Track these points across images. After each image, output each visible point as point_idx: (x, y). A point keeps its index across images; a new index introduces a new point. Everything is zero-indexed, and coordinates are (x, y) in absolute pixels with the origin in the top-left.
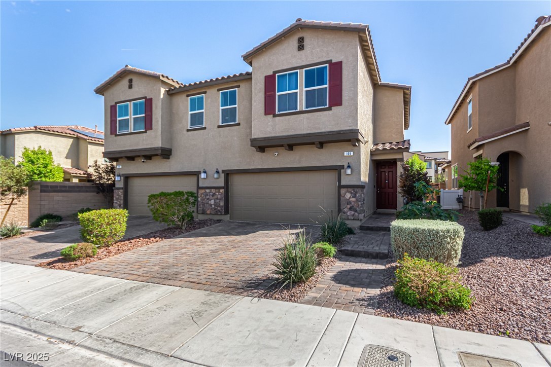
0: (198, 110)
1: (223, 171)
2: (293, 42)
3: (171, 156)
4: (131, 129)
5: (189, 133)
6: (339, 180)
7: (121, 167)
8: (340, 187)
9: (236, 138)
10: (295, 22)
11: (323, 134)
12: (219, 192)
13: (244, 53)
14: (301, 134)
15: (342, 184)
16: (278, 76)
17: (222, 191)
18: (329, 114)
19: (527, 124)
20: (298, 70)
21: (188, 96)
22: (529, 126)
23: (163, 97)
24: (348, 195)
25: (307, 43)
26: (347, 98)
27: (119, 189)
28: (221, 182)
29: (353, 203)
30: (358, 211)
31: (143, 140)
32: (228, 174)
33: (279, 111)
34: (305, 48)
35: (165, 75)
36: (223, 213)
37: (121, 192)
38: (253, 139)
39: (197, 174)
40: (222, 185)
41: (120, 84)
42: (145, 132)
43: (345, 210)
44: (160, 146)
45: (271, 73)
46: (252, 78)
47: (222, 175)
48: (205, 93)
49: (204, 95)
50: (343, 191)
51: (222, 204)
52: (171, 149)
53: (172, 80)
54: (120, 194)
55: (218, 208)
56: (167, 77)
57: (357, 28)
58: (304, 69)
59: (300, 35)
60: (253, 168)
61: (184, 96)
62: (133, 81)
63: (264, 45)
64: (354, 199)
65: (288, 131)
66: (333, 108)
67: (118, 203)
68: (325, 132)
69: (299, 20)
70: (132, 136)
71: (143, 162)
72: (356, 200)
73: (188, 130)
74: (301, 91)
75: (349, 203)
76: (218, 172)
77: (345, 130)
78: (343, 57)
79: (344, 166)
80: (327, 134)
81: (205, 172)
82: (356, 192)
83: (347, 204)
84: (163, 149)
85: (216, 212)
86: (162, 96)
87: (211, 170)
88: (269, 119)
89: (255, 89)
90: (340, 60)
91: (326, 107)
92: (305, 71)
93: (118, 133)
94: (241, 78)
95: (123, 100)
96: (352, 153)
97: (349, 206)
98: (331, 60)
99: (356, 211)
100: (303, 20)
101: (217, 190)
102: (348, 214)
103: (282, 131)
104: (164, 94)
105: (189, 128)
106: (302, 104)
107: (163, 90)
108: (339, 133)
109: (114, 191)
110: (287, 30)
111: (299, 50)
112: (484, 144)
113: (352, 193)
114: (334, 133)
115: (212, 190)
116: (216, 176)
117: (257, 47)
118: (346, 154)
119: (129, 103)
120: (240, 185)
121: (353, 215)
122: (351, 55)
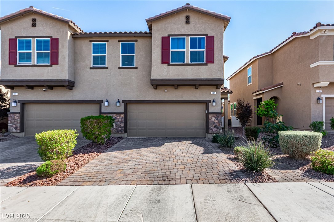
0: (100, 53)
1: (123, 101)
2: (182, 18)
3: (73, 88)
4: (34, 62)
5: (92, 70)
6: (208, 109)
7: (17, 94)
8: (208, 113)
9: (134, 78)
10: (185, 5)
11: (202, 80)
12: (120, 117)
13: (147, 18)
14: (188, 79)
15: (209, 112)
16: (171, 38)
17: (122, 116)
18: (206, 68)
19: (282, 84)
20: (186, 37)
21: (91, 41)
22: (283, 84)
23: (70, 39)
24: (213, 119)
25: (191, 20)
26: (217, 59)
27: (14, 113)
28: (122, 110)
29: (216, 123)
30: (219, 128)
31: (48, 72)
32: (127, 103)
33: (172, 62)
34: (190, 23)
35: (73, 22)
36: (123, 132)
37: (17, 117)
38: (153, 79)
39: (100, 103)
40: (123, 111)
41: (21, 21)
42: (51, 66)
43: (212, 128)
44: (67, 78)
45: (167, 36)
46: (151, 36)
47: (123, 104)
48: (107, 41)
49: (106, 43)
50: (210, 116)
51: (122, 125)
52: (74, 82)
53: (77, 26)
54: (16, 118)
55: (119, 128)
56: (74, 24)
57: (225, 18)
58: (190, 37)
59: (188, 14)
60: (148, 99)
61: (87, 41)
62: (37, 21)
63: (164, 15)
64: (217, 121)
65: (178, 76)
66: (208, 64)
67: (14, 126)
68: (204, 79)
69: (188, 4)
70: (35, 68)
71: (45, 91)
72: (218, 121)
73: (91, 68)
74: (188, 51)
75: (214, 123)
76: (119, 102)
77: (216, 79)
78: (214, 33)
79: (210, 100)
80: (205, 80)
81: (107, 101)
82: (218, 117)
83: (213, 124)
84: (69, 81)
85: (117, 131)
86: (68, 38)
87: (113, 100)
88: (165, 66)
89: (154, 44)
90: (213, 35)
91: (204, 63)
92: (190, 38)
93: (17, 64)
94: (140, 35)
95: (24, 35)
96: (216, 93)
97: (214, 125)
98: (207, 34)
99: (218, 128)
100: (190, 5)
101: (118, 115)
102: (213, 130)
103: (174, 76)
104: (70, 37)
105: (92, 67)
106: (187, 59)
107: (69, 33)
108: (212, 80)
109: (9, 115)
110: (180, 9)
111: (186, 24)
112: (264, 92)
113: (215, 117)
114: (209, 80)
115: (114, 115)
116: (118, 104)
117: (158, 15)
118: (212, 93)
119: (32, 39)
120: (135, 112)
121: (216, 131)
122: (219, 33)
